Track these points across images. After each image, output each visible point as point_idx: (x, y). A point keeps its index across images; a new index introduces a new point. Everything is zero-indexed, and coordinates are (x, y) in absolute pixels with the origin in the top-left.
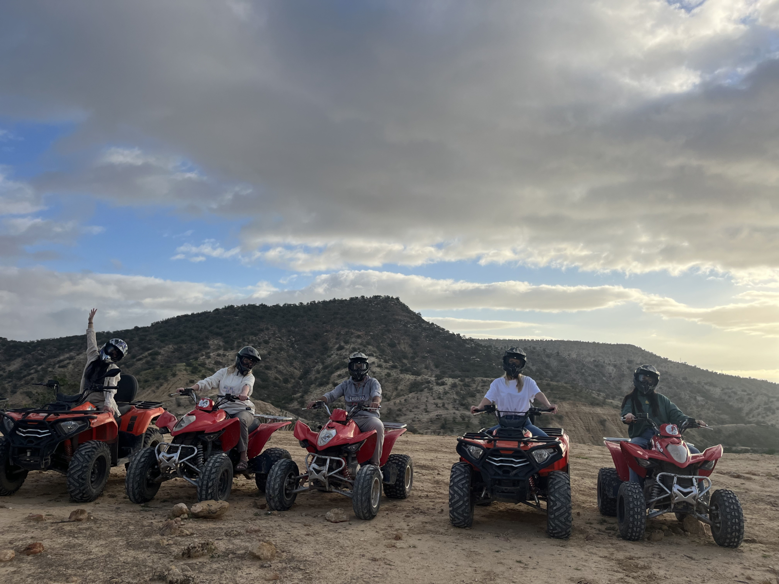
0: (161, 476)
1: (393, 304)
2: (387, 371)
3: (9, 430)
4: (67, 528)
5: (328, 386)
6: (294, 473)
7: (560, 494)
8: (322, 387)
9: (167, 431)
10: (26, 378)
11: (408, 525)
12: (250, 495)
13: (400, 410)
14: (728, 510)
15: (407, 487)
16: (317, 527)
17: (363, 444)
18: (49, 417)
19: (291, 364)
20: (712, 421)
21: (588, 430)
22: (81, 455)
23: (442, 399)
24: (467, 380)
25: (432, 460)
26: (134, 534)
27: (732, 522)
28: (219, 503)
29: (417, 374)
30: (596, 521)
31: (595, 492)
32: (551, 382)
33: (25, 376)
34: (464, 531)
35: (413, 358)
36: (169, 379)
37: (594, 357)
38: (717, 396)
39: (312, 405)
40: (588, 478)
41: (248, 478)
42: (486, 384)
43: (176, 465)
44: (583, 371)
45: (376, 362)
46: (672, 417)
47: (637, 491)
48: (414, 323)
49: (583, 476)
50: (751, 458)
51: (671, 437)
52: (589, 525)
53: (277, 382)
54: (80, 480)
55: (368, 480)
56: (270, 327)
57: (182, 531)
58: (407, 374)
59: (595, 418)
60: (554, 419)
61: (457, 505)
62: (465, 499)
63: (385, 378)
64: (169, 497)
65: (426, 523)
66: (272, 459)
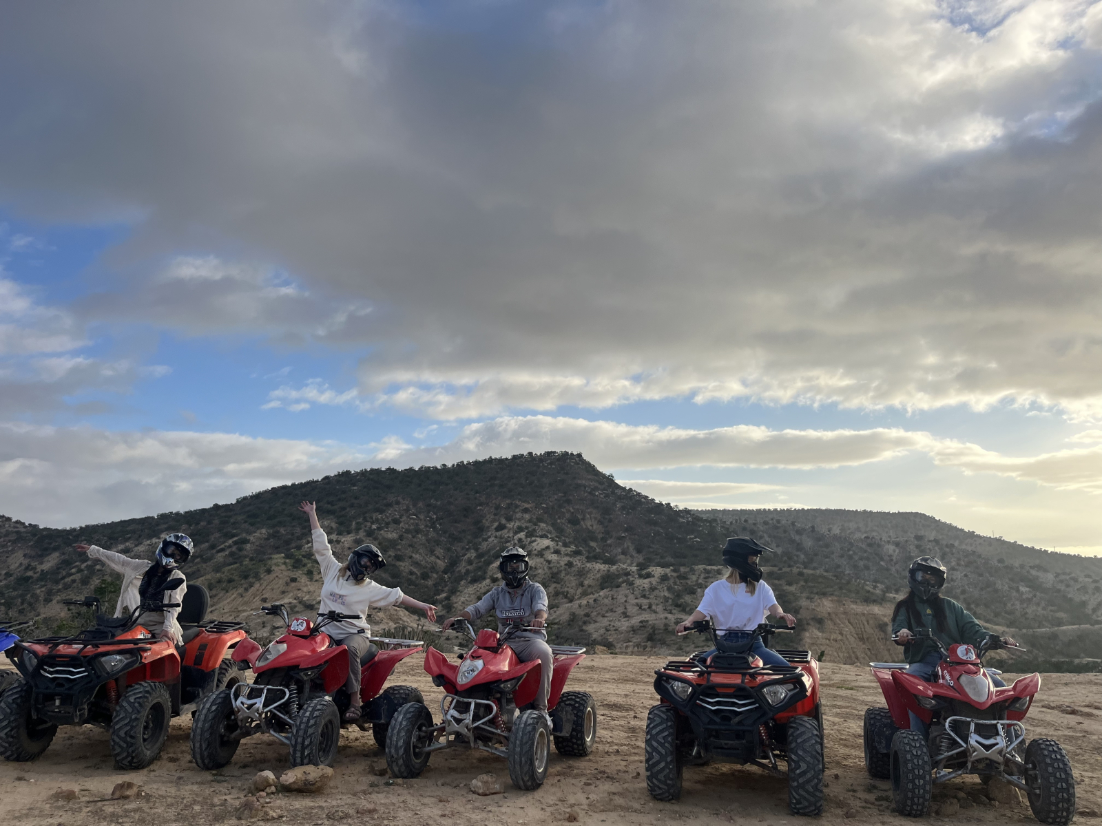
0: (239, 731)
1: (573, 462)
2: (567, 559)
3: (31, 669)
4: (109, 809)
5: (484, 582)
6: (426, 723)
7: (805, 751)
8: (476, 584)
9: (247, 667)
10: (66, 580)
11: (588, 798)
12: (365, 754)
13: (587, 615)
14: (1050, 769)
15: (588, 740)
16: (457, 804)
17: (521, 681)
18: (86, 650)
19: (432, 552)
20: (1044, 623)
21: (862, 639)
22: (130, 703)
23: (648, 598)
24: (682, 569)
25: (626, 696)
26: (201, 817)
27: (1056, 788)
28: (320, 769)
29: (611, 562)
30: (863, 788)
31: (861, 741)
32: (805, 571)
33: (63, 578)
34: (668, 806)
35: (604, 540)
36: (262, 576)
37: (866, 532)
38: (1049, 585)
39: (449, 625)
40: (853, 719)
41: (363, 729)
42: (711, 575)
43: (260, 715)
44: (851, 552)
45: (551, 546)
46: (967, 634)
47: (918, 745)
48: (604, 489)
49: (846, 717)
50: (1096, 681)
51: (964, 664)
52: (851, 793)
53: (413, 577)
54: (129, 739)
55: (529, 732)
56: (401, 500)
57: (266, 813)
58: (597, 563)
59: (871, 622)
60: (812, 623)
61: (657, 768)
62: (669, 759)
63: (565, 570)
64: (251, 759)
65: (614, 794)
66: (396, 702)
